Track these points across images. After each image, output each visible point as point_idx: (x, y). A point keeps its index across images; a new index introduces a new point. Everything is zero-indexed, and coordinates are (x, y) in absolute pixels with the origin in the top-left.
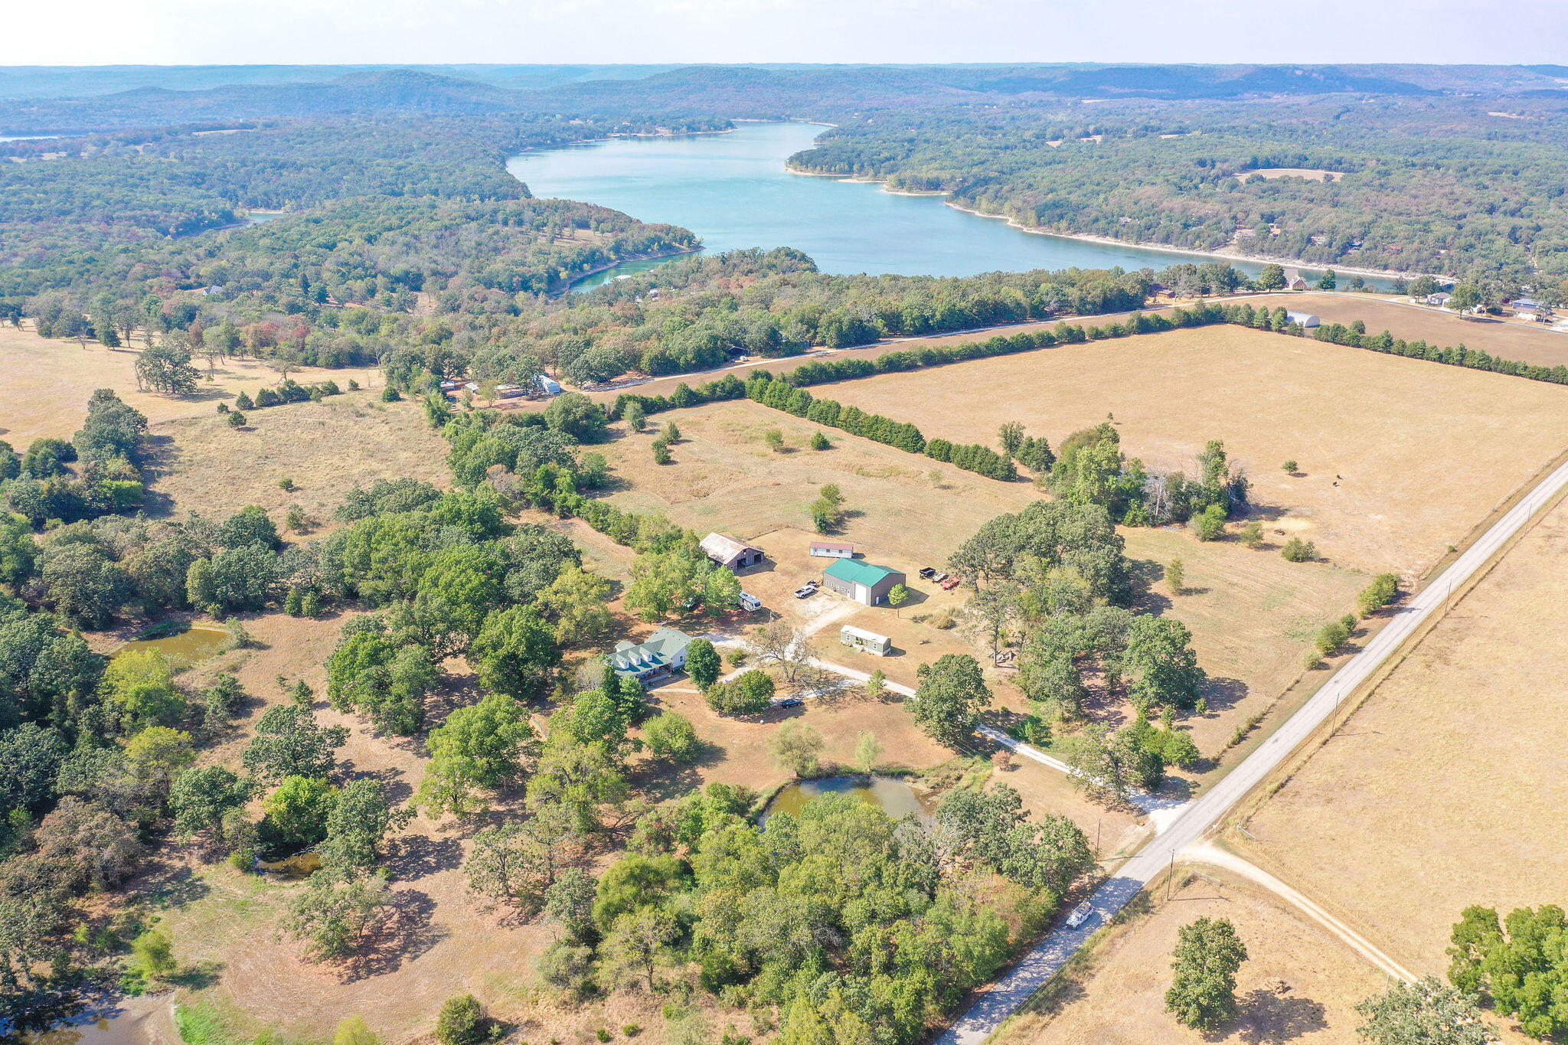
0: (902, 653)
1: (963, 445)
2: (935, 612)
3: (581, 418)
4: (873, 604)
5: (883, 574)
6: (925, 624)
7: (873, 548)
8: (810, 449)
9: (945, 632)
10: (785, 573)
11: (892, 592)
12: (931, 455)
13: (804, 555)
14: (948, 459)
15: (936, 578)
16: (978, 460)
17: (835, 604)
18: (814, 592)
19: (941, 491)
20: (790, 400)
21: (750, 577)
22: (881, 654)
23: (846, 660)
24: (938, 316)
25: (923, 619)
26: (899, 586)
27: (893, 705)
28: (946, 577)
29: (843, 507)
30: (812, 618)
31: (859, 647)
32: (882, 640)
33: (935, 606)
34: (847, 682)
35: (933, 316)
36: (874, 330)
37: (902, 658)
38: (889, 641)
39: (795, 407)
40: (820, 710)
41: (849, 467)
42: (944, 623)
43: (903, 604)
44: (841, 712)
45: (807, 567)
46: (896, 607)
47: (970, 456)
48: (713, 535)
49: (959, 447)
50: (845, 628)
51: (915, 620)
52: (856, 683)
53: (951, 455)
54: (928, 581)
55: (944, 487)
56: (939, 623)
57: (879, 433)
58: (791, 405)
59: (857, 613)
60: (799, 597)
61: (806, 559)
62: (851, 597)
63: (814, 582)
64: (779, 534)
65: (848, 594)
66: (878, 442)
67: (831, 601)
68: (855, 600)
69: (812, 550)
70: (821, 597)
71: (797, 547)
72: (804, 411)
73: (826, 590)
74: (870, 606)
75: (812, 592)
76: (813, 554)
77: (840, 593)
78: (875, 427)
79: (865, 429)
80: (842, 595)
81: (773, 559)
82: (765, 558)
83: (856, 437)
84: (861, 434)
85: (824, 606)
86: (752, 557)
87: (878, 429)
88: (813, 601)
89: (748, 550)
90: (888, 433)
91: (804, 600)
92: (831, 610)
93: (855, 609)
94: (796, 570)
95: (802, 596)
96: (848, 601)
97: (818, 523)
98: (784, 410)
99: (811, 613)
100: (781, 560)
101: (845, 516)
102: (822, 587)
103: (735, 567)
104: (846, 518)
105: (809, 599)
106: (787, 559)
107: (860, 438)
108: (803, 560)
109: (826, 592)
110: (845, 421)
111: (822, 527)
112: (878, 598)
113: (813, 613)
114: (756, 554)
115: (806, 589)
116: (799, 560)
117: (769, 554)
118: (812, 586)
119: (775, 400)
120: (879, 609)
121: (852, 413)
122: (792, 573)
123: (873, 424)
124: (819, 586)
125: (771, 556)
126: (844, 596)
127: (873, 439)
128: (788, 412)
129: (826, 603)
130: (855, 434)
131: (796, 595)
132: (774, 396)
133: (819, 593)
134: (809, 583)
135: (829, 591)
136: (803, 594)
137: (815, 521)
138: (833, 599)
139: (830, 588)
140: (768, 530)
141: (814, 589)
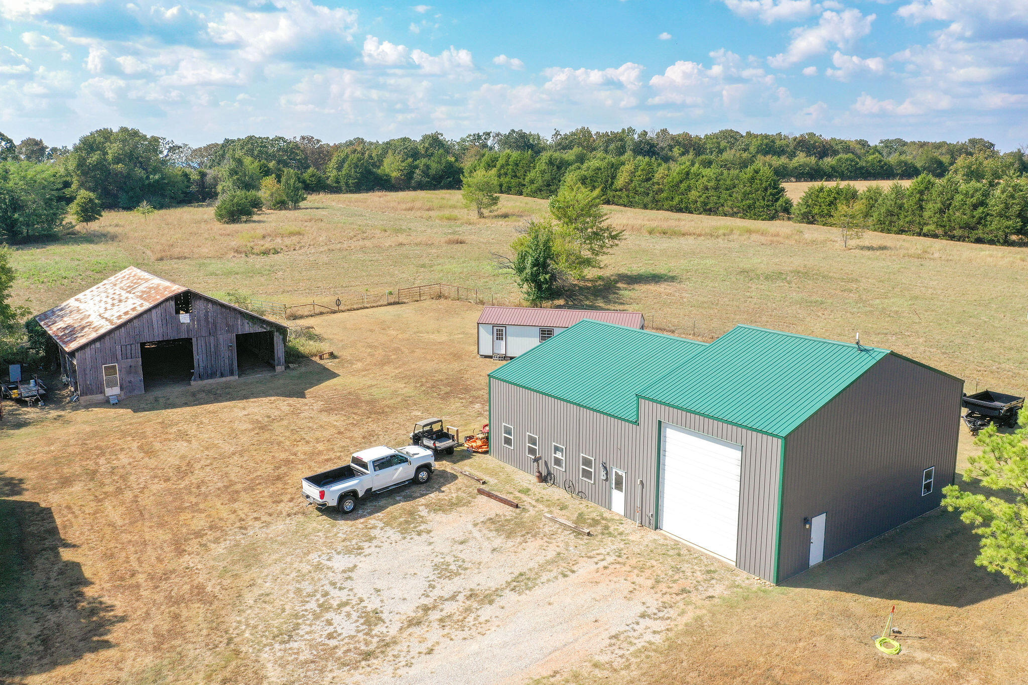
3: (117, 160)
4: (793, 566)
10: (349, 404)
13: (457, 356)
17: (527, 557)
18: (424, 482)
20: (531, 175)
39: (539, 182)
41: (633, 227)
45: (452, 388)
55: (870, 249)
57: (693, 195)
58: (532, 182)
59: (672, 646)
60: (325, 509)
61: (456, 366)
62: (629, 513)
63: (442, 435)
64: (406, 311)
65: (618, 499)
66: (691, 212)
67: (498, 541)
68: (652, 535)
69: (486, 338)
70: (453, 515)
71: (443, 338)
72: (553, 188)
73: (494, 473)
74: (769, 584)
75: (415, 481)
76: (486, 349)
77: (570, 487)
78: (683, 186)
79: (664, 195)
80: (577, 505)
81: (329, 364)
82: (295, 357)
83: (648, 211)
84: (657, 205)
85: (444, 571)
86: (226, 341)
87: (689, 189)
88: (393, 534)
89: (198, 306)
90: (711, 192)
91: (344, 526)
92: (487, 612)
93: (653, 603)
94: (395, 393)
95: (343, 497)
96: (610, 545)
97: (528, 271)
98: (521, 194)
99: (338, 619)
100: (359, 365)
101: (617, 282)
102: (478, 459)
103: (130, 370)
104: (620, 285)
105: (375, 520)
106: (383, 363)
107: (655, 211)
108: (443, 366)
109: (492, 481)
110: (626, 188)
111: (539, 286)
112: (819, 524)
113: (345, 625)
114: (248, 328)
115: (383, 464)
116: (429, 366)
117: (326, 347)
118: (421, 453)
119: (507, 179)
120: (847, 614)
121: (639, 173)
122: (371, 402)
123: (681, 182)
124: (467, 455)
125: (332, 356)
126: (592, 510)
127: (680, 210)
128: (528, 195)
129: (467, 553)
130: (645, 207)
131: (313, 491)
132: (506, 174)
133: (450, 491)
134: (417, 440)
135: (509, 480)
136: (352, 494)
137: (520, 270)
138: (520, 524)
139: (521, 466)
140: (374, 301)
141: (427, 467)
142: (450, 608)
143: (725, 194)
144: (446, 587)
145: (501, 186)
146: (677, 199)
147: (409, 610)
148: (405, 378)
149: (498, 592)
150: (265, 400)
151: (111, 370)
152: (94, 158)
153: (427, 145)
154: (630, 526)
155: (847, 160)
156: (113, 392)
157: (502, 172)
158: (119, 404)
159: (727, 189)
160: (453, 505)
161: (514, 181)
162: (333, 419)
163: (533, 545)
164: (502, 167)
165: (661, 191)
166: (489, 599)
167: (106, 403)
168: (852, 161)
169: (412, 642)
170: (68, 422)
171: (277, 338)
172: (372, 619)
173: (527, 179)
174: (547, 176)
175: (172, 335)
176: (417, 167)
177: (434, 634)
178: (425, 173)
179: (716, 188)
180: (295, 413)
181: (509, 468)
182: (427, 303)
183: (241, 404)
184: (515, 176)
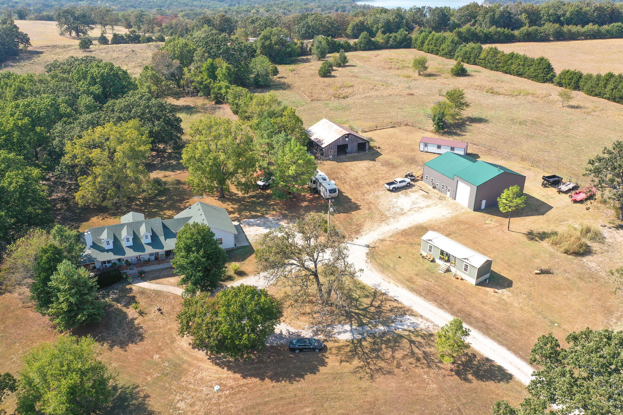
0: (505, 283)
1: (595, 74)
2: (561, 229)
4: (477, 208)
5: (496, 172)
6: (545, 244)
7: (489, 151)
8: (449, 75)
9: (576, 260)
10: (387, 164)
11: (504, 195)
12: (560, 84)
13: (413, 150)
14: (577, 87)
15: (564, 188)
16: (610, 87)
17: (430, 202)
18: (409, 186)
19: (569, 110)
20: (443, 46)
21: (348, 164)
22: (472, 281)
23: (420, 281)
24: (568, 14)
25: (543, 236)
26: (515, 189)
27: (476, 383)
28: (575, 188)
29: (466, 113)
30: (395, 216)
31: (442, 265)
32: (478, 260)
33: (560, 221)
34: (409, 320)
35: (564, 15)
36: (518, 20)
37: (504, 293)
38: (488, 264)
39: (446, 51)
40: (348, 367)
41: (481, 88)
42: (575, 247)
43: (517, 213)
44: (380, 378)
45: (412, 161)
46: (507, 215)
47: (602, 83)
48: (324, 121)
49: (590, 77)
50: (429, 235)
51: (531, 236)
52: (422, 325)
53: (581, 84)
54: (552, 191)
55: (572, 107)
56: (565, 245)
57: (513, 67)
58: (443, 50)
59: (452, 218)
60: (389, 190)
61: (413, 154)
62: (450, 197)
63: (412, 176)
64: (396, 130)
65: (448, 193)
66: (511, 74)
67: (424, 199)
68: (454, 201)
69: (422, 146)
70: (415, 194)
71: (408, 142)
72: (452, 54)
73: (423, 186)
74: (472, 211)
75: (406, 186)
76: (422, 149)
77: (439, 190)
78: (509, 62)
79: (501, 65)
80: (440, 194)
81: (379, 150)
82: (371, 148)
83: (492, 71)
84: (497, 69)
85: (414, 203)
86: (355, 145)
87: (512, 64)
88: (403, 196)
89: (350, 136)
90: (521, 67)
91: (393, 194)
92: (422, 210)
93: (451, 211)
94: (398, 162)
95: (393, 188)
96: (445, 202)
97: (436, 121)
98: (437, 55)
99: (397, 209)
100: (386, 151)
101: (466, 121)
102: (420, 182)
103: (334, 152)
104: (467, 123)
105: (399, 193)
106: (394, 151)
107: (495, 72)
108: (410, 154)
109: (423, 187)
110: (484, 59)
111: (439, 126)
112: (484, 202)
113: (398, 210)
114: (361, 141)
115: (401, 182)
116: (406, 153)
117: (378, 145)
118: (408, 180)
119: (432, 47)
120: (484, 217)
121: (491, 52)
122: (392, 164)
123: (509, 60)
124: (417, 181)
125: (379, 148)
126: (443, 195)
127: (506, 73)
128: (440, 56)
129: (418, 201)
130: (492, 69)
131: (388, 187)
132: (432, 44)
133: (414, 188)
134: (406, 176)
135: (426, 187)
136: (395, 187)
137: (434, 120)
138: (428, 197)
139: (429, 184)
140: (387, 126)
141: (409, 183)
142: (415, 209)
143: (527, 68)
144: (415, 206)
145: (429, 49)
146: (506, 68)
147: (408, 209)
148: (399, 157)
149: (424, 207)
150: (367, 161)
151: (331, 152)
152: (268, 43)
153: (394, 17)
154: (450, 199)
155: (617, 27)
156: (331, 157)
157: (430, 42)
158: (332, 160)
159: (528, 66)
160: (415, 191)
161: (435, 48)
162: (384, 168)
163: (430, 200)
164: (430, 40)
165: (499, 63)
166: (422, 208)
167: (329, 160)
168: (619, 27)
169: (409, 213)
170: (324, 164)
171: (367, 144)
172: (402, 209)
173: (441, 48)
174: (450, 48)
175: (344, 144)
176: (391, 37)
177: (413, 212)
178: (395, 40)
179: (523, 65)
180: (375, 166)
181: (427, 185)
182: (403, 128)
183: (361, 162)
184: (436, 46)
